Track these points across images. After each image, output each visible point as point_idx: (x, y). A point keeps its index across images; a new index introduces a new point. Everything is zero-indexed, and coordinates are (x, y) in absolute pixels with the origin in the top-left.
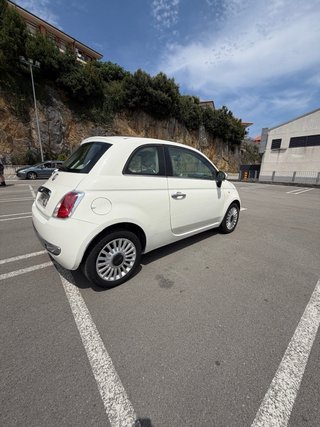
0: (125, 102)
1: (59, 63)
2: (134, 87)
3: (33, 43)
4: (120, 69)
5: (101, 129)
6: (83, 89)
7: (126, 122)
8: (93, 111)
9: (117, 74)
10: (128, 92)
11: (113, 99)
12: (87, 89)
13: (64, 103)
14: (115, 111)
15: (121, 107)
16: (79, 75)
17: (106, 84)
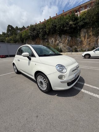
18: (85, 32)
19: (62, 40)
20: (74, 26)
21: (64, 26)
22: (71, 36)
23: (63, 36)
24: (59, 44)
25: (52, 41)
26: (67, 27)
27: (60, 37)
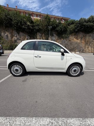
0: (74, 30)
1: (57, 25)
2: (78, 24)
3: (51, 22)
4: (74, 20)
5: (65, 40)
6: (61, 30)
7: (73, 37)
8: (63, 35)
9: (73, 22)
10: (76, 27)
11: (70, 30)
12: (62, 30)
13: (56, 35)
14: (70, 34)
15: (73, 32)
16: (61, 26)
17: (69, 26)
18: (40, 36)
19: (20, 37)
20: (31, 27)
21: (22, 24)
22: (29, 36)
23: (21, 33)
24: (18, 41)
25: (7, 35)
26: (25, 26)
27: (18, 33)
